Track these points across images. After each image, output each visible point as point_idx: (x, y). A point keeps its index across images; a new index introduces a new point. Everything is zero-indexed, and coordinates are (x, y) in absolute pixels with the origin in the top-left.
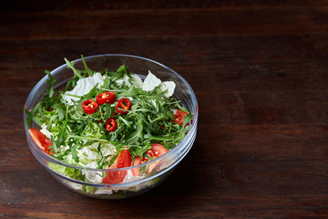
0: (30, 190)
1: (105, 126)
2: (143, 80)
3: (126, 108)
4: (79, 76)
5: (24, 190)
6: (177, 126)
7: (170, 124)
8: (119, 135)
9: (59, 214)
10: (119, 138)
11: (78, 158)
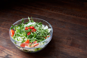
0: (10, 45)
1: (27, 34)
2: (45, 27)
3: (34, 31)
4: (30, 22)
5: (9, 44)
6: (44, 39)
7: (43, 38)
8: (29, 36)
9: (13, 52)
10: (29, 37)
11: (18, 39)
